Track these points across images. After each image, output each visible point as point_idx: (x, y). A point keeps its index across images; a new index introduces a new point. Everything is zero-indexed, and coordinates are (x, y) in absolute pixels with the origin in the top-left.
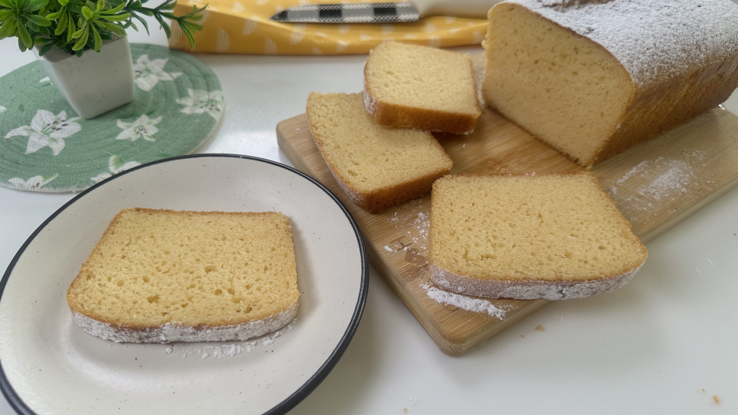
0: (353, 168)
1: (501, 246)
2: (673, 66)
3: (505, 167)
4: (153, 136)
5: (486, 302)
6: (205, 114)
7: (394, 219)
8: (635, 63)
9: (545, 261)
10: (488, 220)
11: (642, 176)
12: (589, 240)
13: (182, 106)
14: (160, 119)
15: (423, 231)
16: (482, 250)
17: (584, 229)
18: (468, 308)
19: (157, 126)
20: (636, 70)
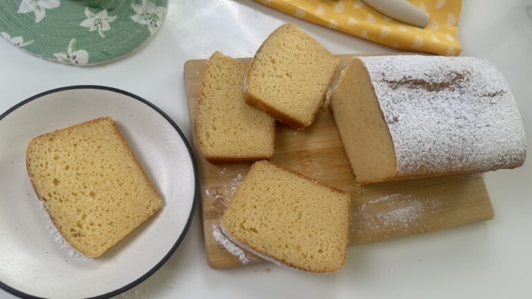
0: (211, 131)
1: (266, 226)
2: (433, 166)
3: (310, 161)
4: (105, 33)
5: (242, 251)
6: (146, 26)
7: (222, 172)
8: (407, 159)
9: (283, 246)
10: (269, 204)
11: (389, 204)
12: (317, 243)
13: (134, 13)
14: (115, 18)
15: (234, 188)
16: (253, 225)
17: (319, 234)
18: (230, 251)
19: (111, 24)
20: (403, 163)
